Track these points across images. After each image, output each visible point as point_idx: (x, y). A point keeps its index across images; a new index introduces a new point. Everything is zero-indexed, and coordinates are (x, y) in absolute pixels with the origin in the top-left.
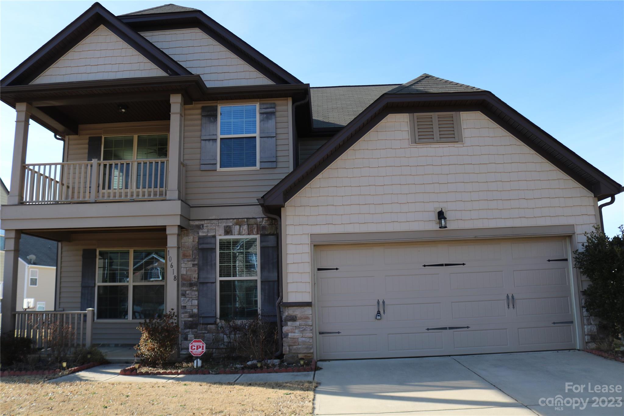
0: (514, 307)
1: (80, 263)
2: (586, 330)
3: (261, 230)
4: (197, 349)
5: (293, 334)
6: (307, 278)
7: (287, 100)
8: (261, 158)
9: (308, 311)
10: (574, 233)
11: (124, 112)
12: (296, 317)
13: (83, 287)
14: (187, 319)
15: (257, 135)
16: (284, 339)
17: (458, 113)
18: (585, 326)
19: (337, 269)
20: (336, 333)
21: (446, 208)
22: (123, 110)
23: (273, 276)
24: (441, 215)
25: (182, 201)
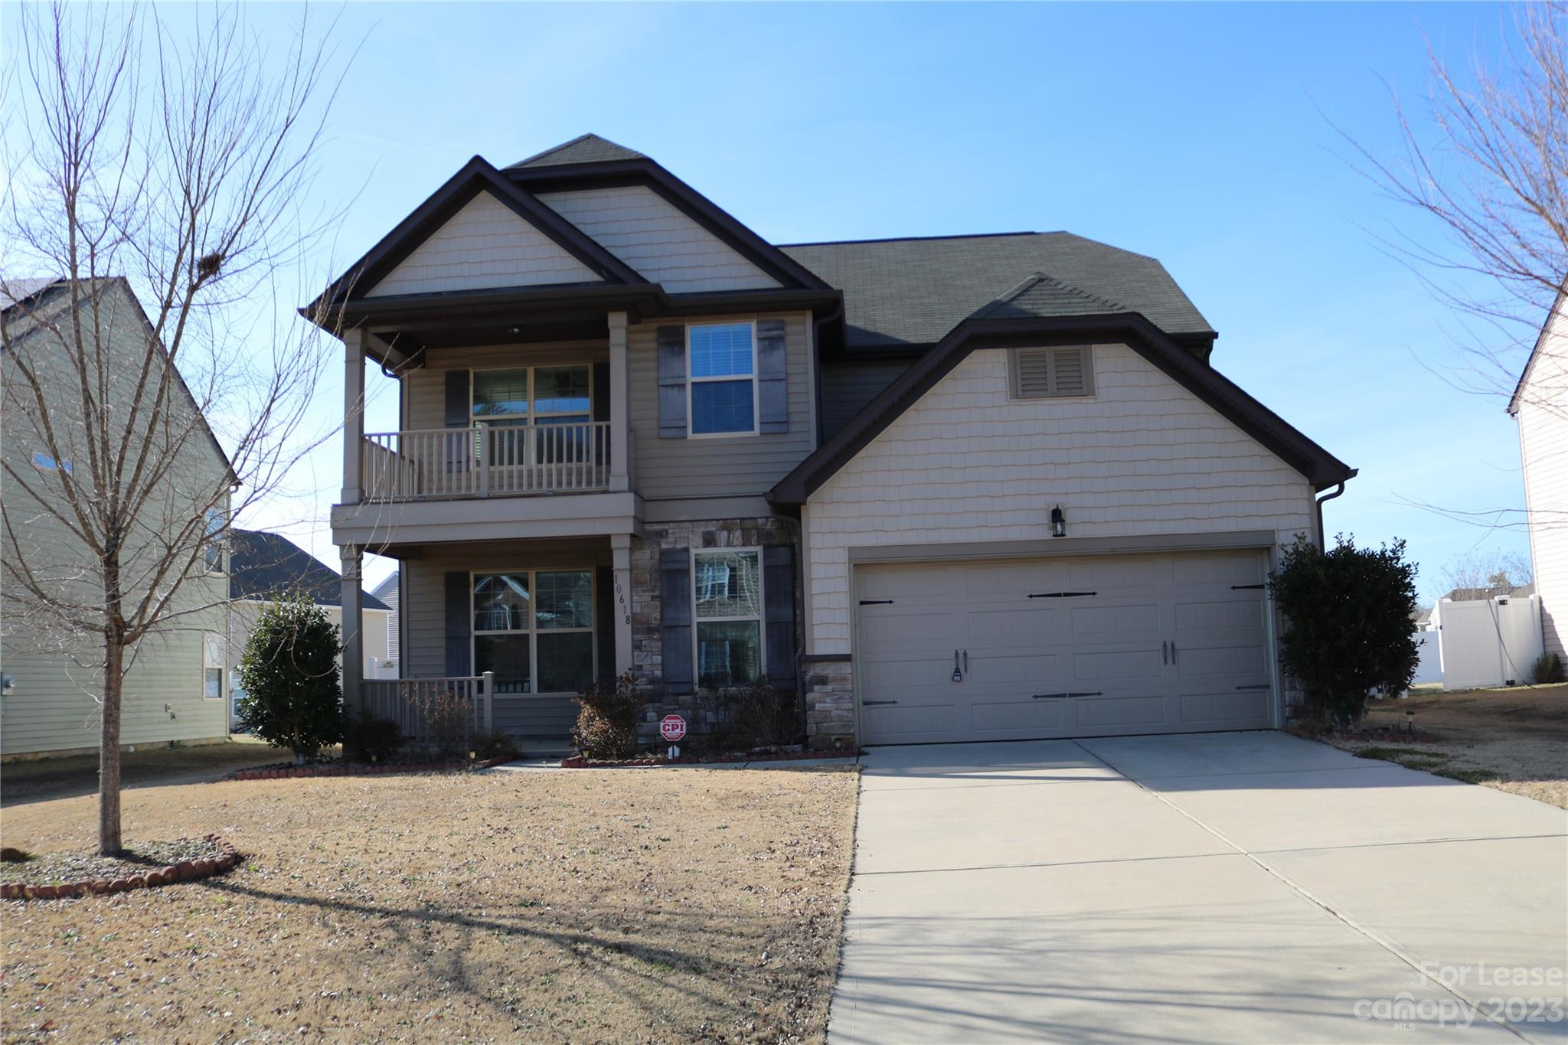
0: (1174, 663)
1: (442, 598)
2: (1287, 698)
3: (764, 538)
4: (673, 730)
5: (822, 705)
6: (844, 617)
7: (804, 314)
8: (761, 416)
9: (846, 668)
10: (1274, 544)
11: (518, 333)
12: (827, 678)
13: (449, 639)
14: (644, 687)
15: (754, 376)
16: (809, 713)
17: (1088, 346)
18: (1286, 693)
19: (891, 602)
20: (890, 703)
21: (1065, 503)
22: (516, 330)
23: (786, 614)
24: (1057, 516)
25: (635, 493)
